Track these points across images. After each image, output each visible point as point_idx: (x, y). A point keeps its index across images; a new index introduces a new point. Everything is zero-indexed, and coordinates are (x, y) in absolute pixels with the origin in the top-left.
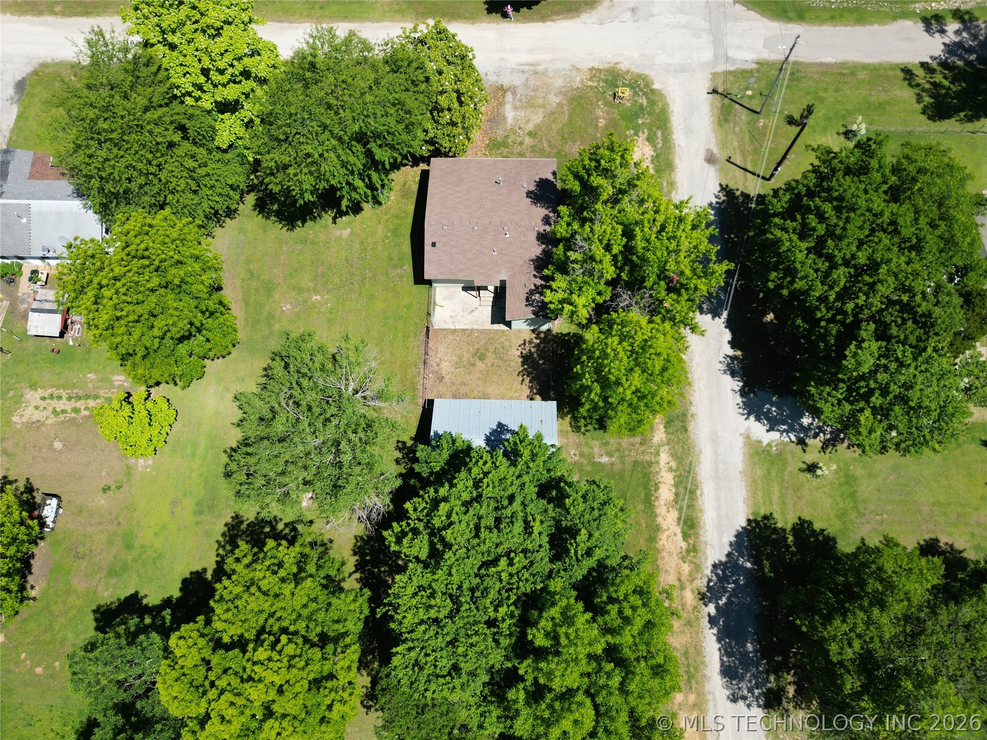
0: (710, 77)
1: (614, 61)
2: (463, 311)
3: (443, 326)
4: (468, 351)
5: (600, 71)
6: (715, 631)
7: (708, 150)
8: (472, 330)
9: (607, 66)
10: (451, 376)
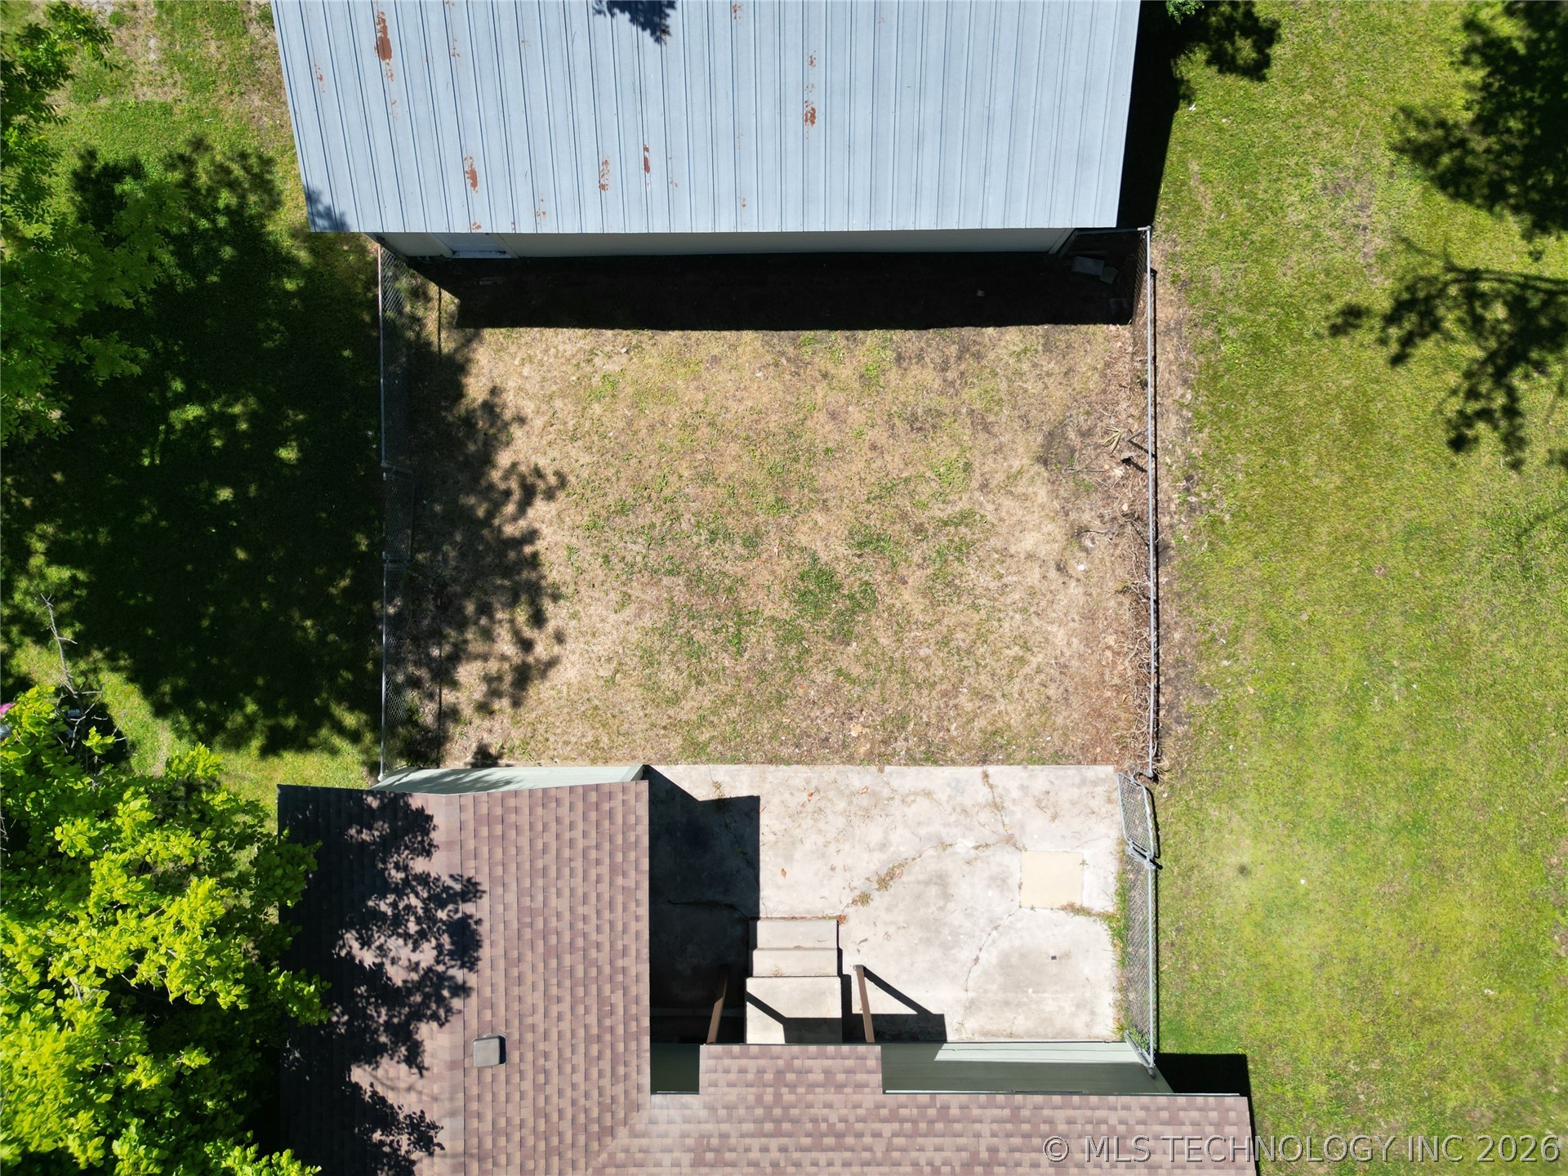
2: (941, 881)
3: (1064, 780)
4: (900, 623)
8: (880, 757)
10: (996, 469)
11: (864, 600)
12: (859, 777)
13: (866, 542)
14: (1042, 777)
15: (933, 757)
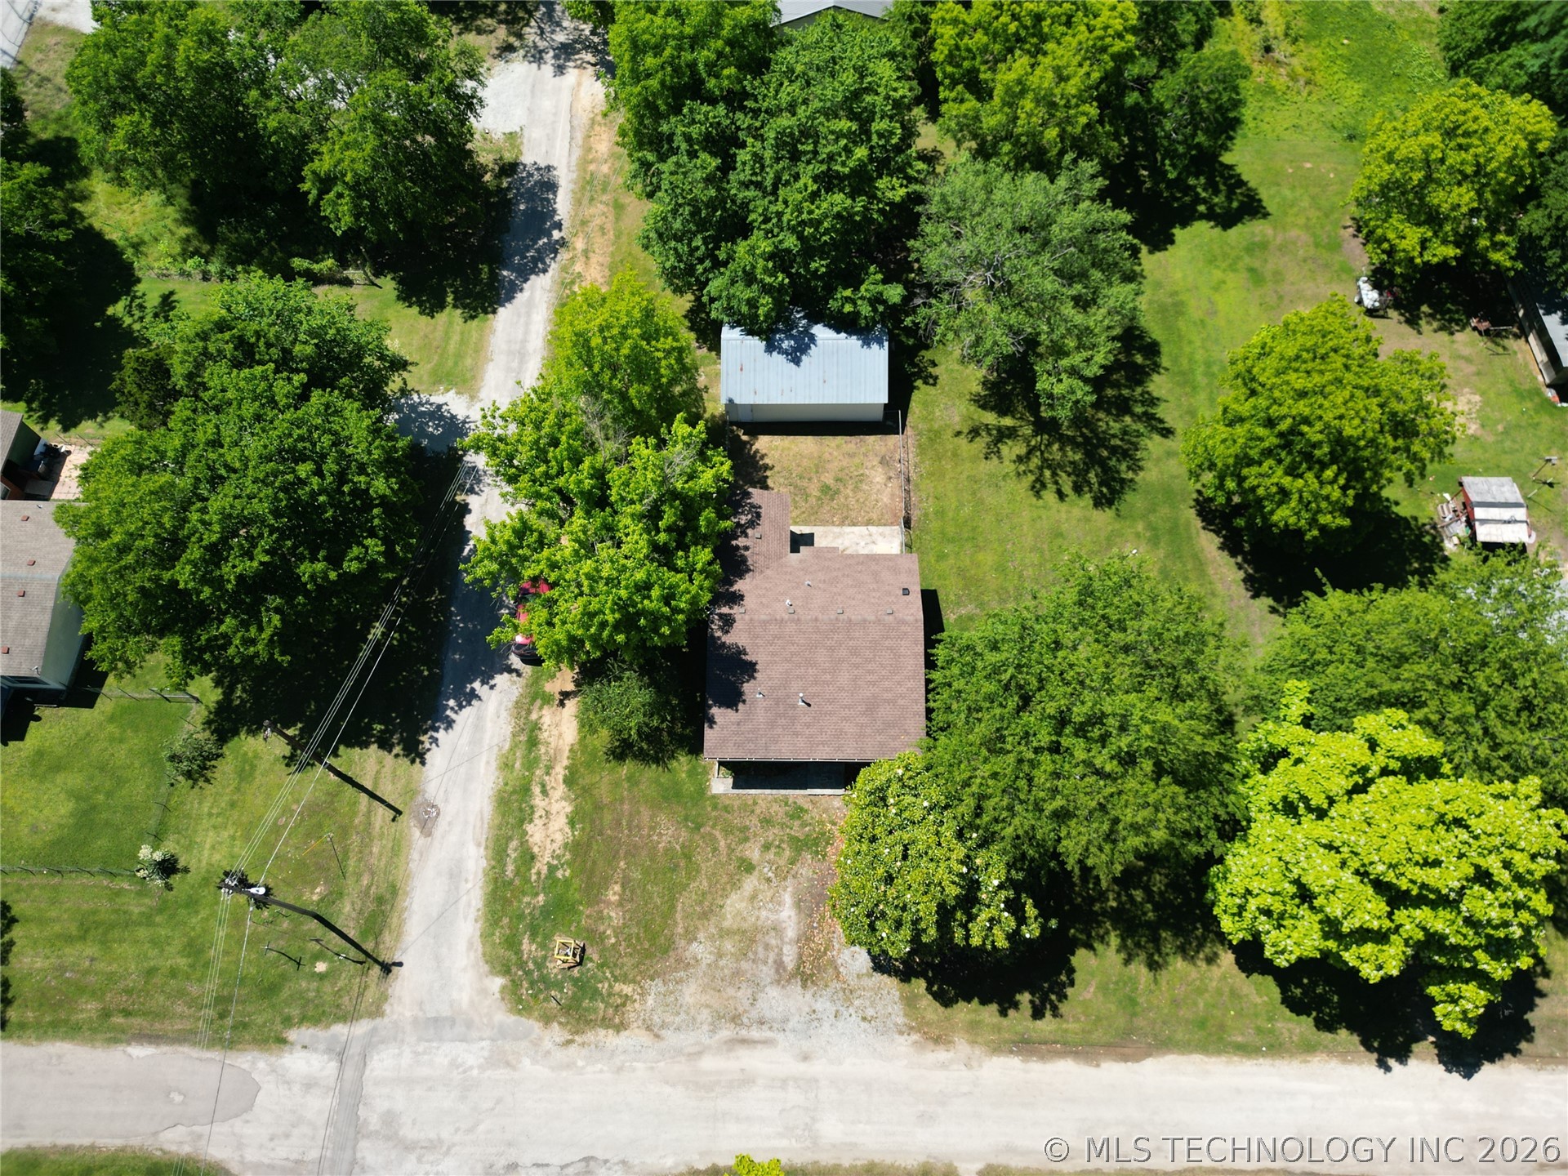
0: (387, 1007)
1: (573, 1048)
3: (887, 530)
4: (846, 497)
5: (606, 1023)
6: (557, 218)
7: (429, 834)
8: (842, 524)
9: (590, 1036)
10: (869, 465)
11: (837, 492)
12: (836, 529)
13: (838, 480)
14: (881, 529)
15: (854, 525)
